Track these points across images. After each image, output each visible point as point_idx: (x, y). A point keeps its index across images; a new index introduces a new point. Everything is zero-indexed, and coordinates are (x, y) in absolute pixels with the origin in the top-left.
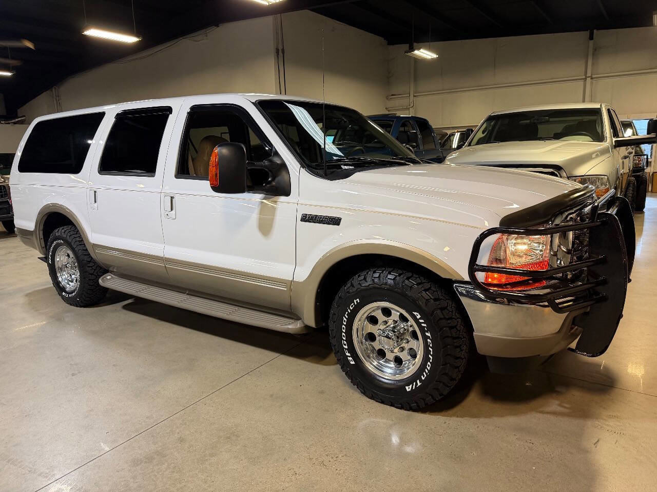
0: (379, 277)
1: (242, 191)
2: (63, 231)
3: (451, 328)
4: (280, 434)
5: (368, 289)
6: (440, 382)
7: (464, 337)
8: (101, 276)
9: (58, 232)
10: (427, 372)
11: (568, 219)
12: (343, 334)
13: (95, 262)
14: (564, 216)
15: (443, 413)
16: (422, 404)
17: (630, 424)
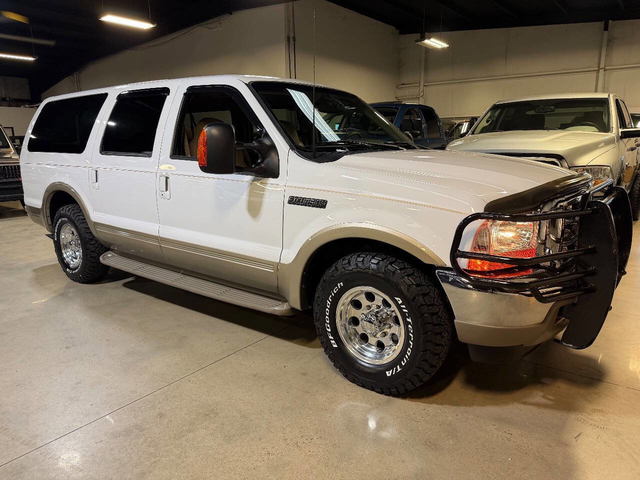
0: (363, 261)
1: (231, 172)
2: (68, 209)
3: (433, 314)
4: (258, 414)
5: (352, 273)
6: (420, 368)
7: (446, 325)
8: (102, 254)
9: (64, 210)
10: (407, 357)
11: (558, 206)
12: (327, 317)
13: (97, 241)
14: (554, 204)
15: (423, 400)
16: (402, 390)
17: (615, 420)
